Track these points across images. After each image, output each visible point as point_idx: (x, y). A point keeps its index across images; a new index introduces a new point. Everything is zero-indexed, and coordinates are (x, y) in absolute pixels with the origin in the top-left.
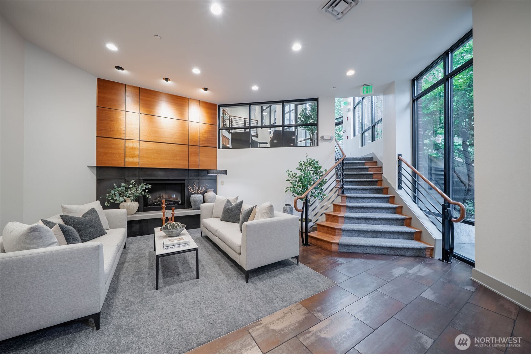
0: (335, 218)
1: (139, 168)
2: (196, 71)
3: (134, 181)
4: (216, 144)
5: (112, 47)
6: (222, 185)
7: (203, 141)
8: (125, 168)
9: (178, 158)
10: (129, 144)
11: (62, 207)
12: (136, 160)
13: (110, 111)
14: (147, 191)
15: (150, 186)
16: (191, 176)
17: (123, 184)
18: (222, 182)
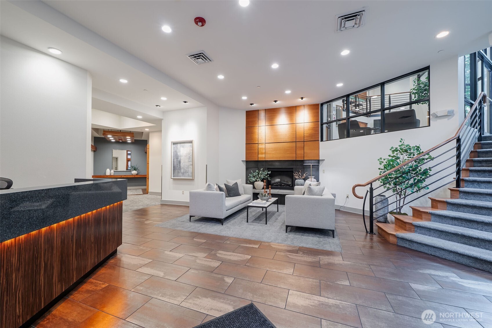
0: (420, 213)
1: (265, 161)
2: (288, 92)
3: (262, 169)
4: (319, 138)
5: (244, 98)
6: (324, 173)
7: (307, 137)
8: (258, 161)
9: (288, 152)
10: (260, 146)
11: (226, 180)
12: (264, 156)
13: (251, 128)
14: (268, 175)
15: (270, 172)
16: (298, 166)
17: (257, 171)
18: (324, 170)
